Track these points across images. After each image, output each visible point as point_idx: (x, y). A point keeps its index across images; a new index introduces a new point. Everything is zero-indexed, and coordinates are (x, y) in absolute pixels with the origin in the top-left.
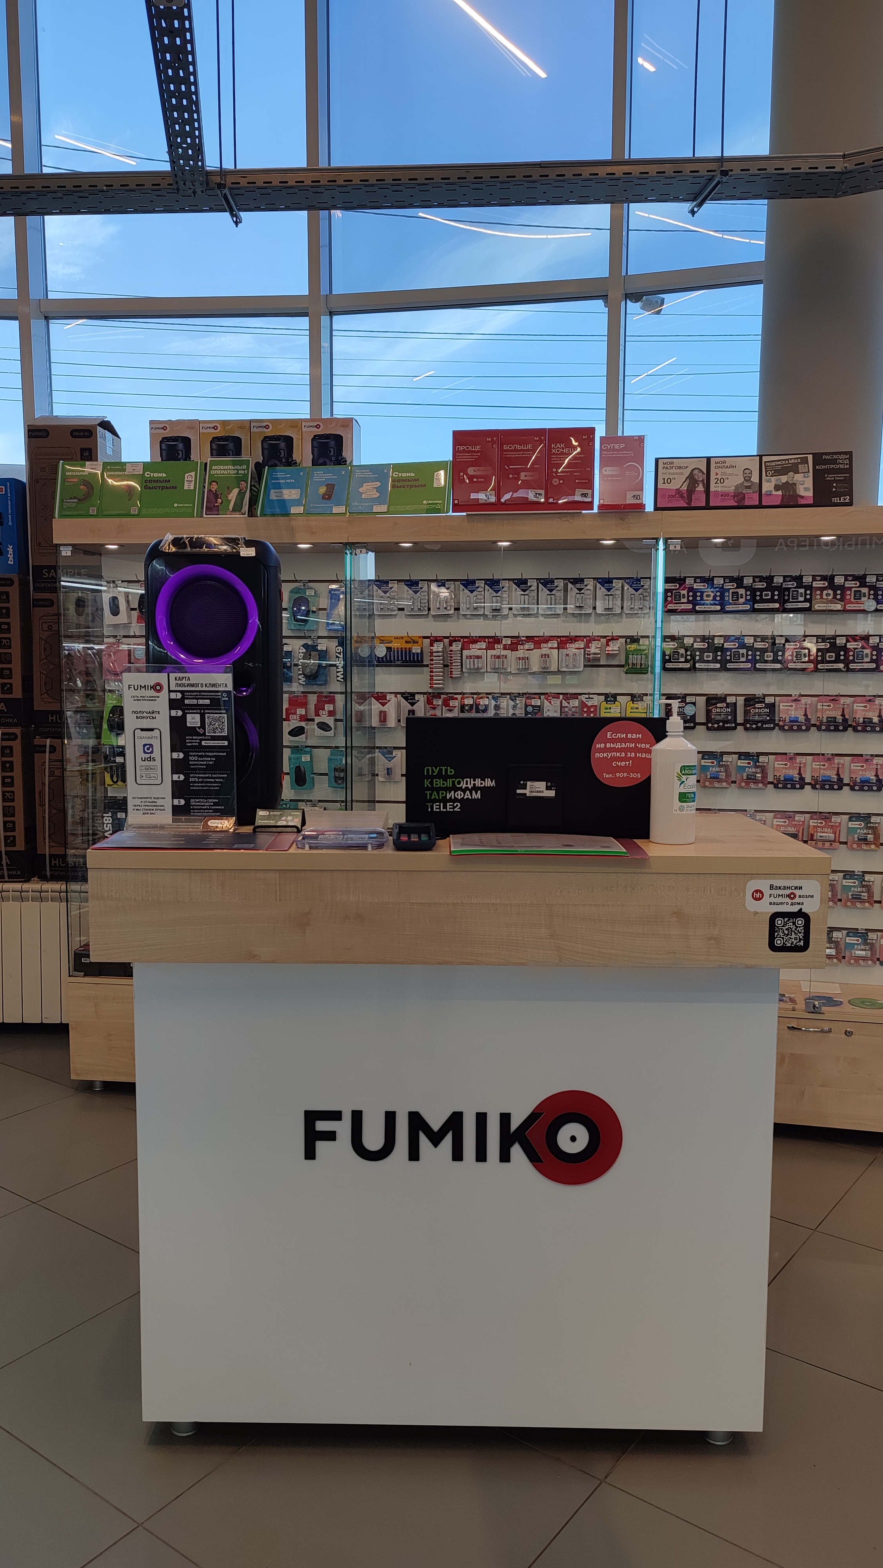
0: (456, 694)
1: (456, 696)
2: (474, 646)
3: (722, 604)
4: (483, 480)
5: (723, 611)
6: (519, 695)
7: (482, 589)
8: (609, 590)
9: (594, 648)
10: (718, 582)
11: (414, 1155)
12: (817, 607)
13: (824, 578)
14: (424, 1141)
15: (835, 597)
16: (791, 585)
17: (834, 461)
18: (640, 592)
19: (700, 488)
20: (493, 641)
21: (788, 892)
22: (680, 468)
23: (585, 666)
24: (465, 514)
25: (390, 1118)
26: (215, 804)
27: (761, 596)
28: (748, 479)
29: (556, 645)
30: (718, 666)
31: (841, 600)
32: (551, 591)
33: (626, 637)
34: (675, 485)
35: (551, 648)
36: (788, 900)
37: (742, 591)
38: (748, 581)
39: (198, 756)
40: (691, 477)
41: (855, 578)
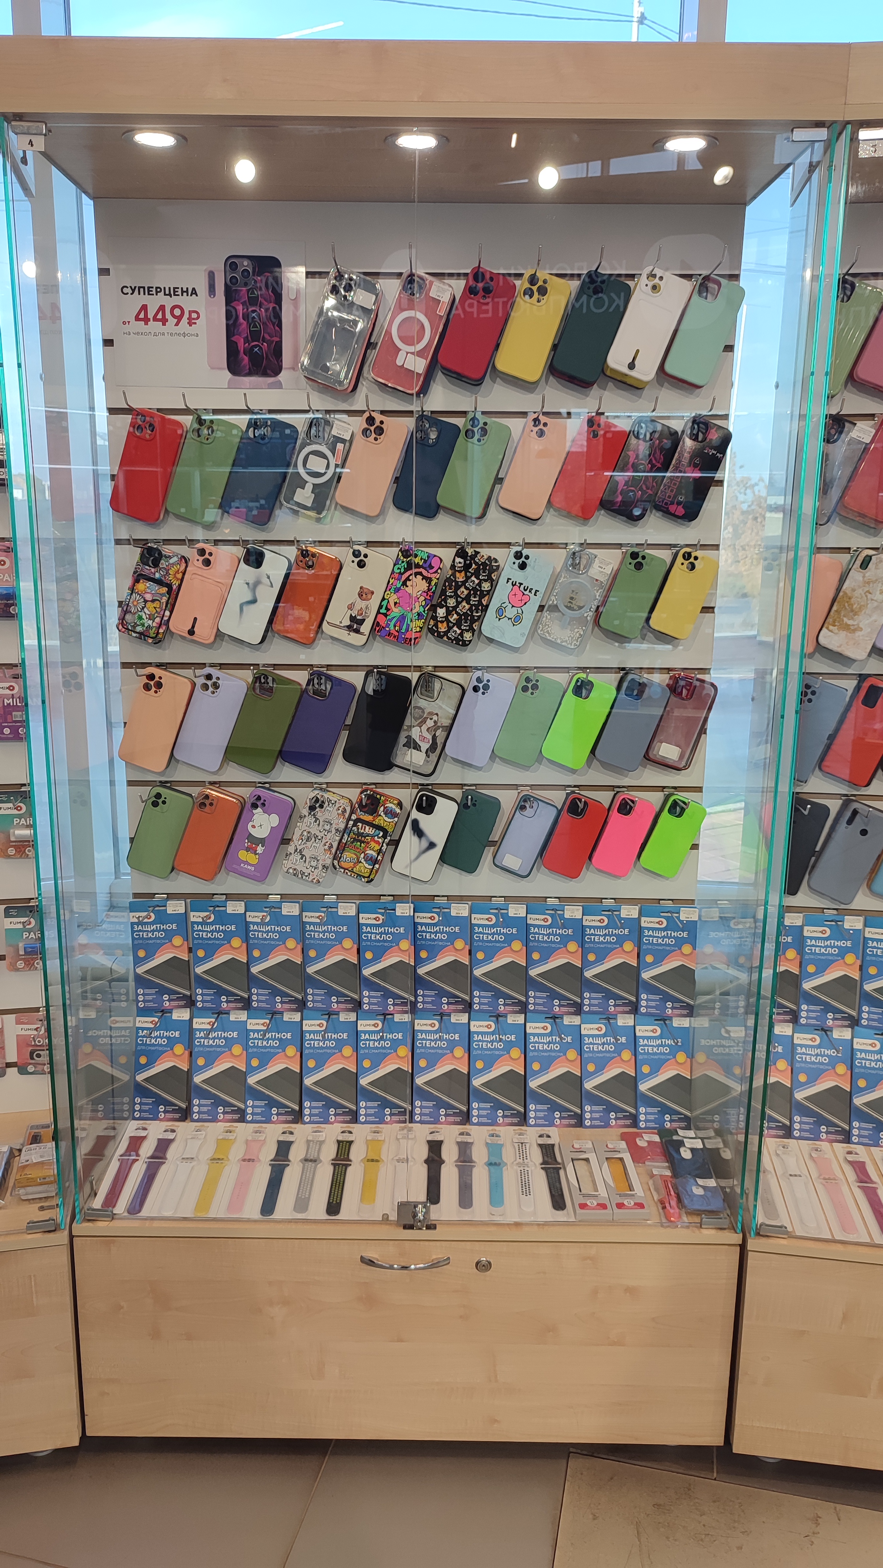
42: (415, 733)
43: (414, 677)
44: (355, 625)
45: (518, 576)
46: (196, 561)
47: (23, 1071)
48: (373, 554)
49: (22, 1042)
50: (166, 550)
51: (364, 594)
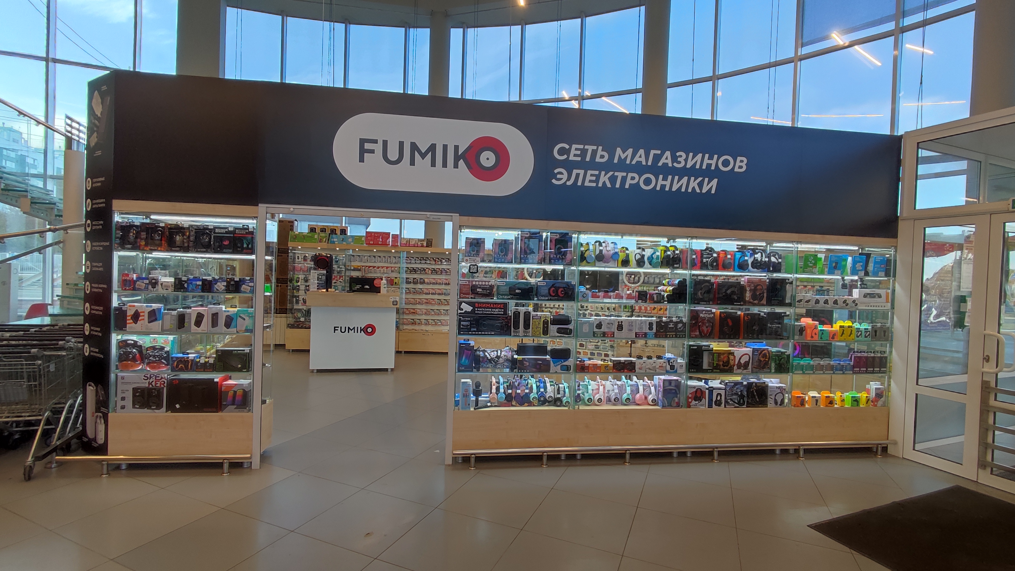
2: (371, 268)
4: (371, 240)
11: (348, 332)
14: (350, 331)
16: (427, 259)
19: (408, 243)
24: (368, 245)
25: (345, 328)
26: (323, 288)
28: (416, 242)
34: (404, 242)
39: (321, 282)
40: (407, 241)
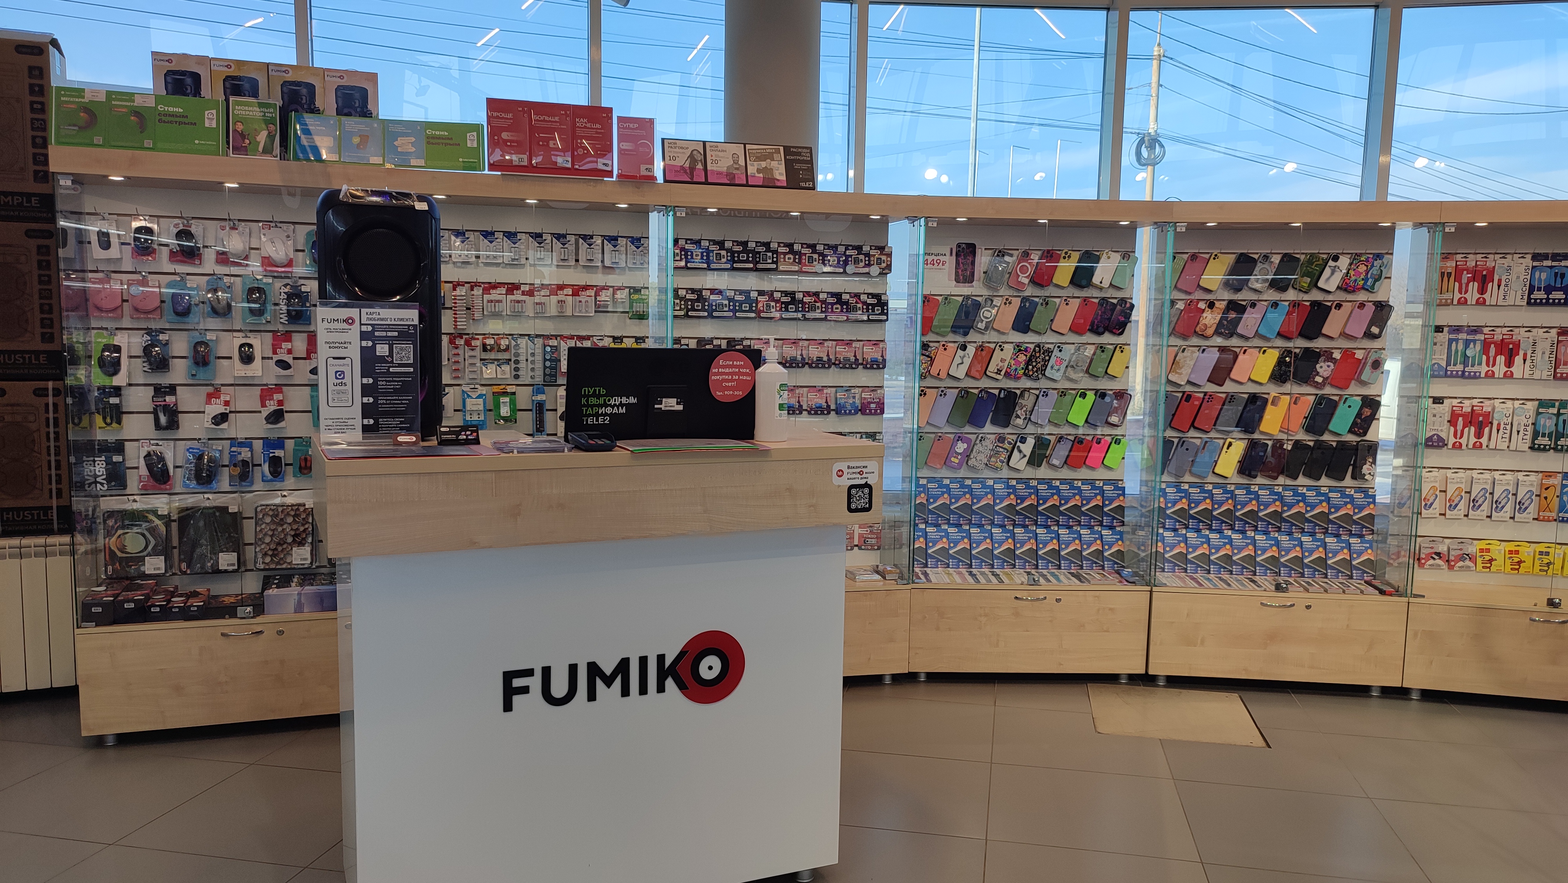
0: (476, 334)
1: (477, 337)
2: (494, 291)
3: (708, 263)
4: (516, 144)
5: (709, 269)
6: (537, 336)
7: (501, 240)
8: (615, 246)
9: (604, 296)
10: (705, 244)
11: (592, 696)
12: (781, 268)
13: (786, 245)
14: (600, 684)
15: (794, 260)
16: (761, 249)
17: (799, 154)
18: (641, 249)
19: (700, 166)
20: (512, 288)
21: (859, 470)
22: (682, 148)
23: (596, 312)
24: (499, 173)
25: (573, 669)
26: (401, 422)
27: (738, 257)
28: (736, 162)
29: (571, 293)
30: (706, 314)
31: (800, 263)
32: (564, 244)
33: (630, 288)
35: (566, 295)
36: (858, 476)
37: (723, 253)
38: (728, 245)
39: (386, 381)
40: (691, 156)
41: (809, 246)
42: (1019, 413)
43: (1018, 392)
44: (999, 372)
45: (1059, 354)
46: (942, 348)
47: (860, 548)
48: (1006, 346)
49: (861, 536)
50: (931, 344)
51: (1003, 360)
